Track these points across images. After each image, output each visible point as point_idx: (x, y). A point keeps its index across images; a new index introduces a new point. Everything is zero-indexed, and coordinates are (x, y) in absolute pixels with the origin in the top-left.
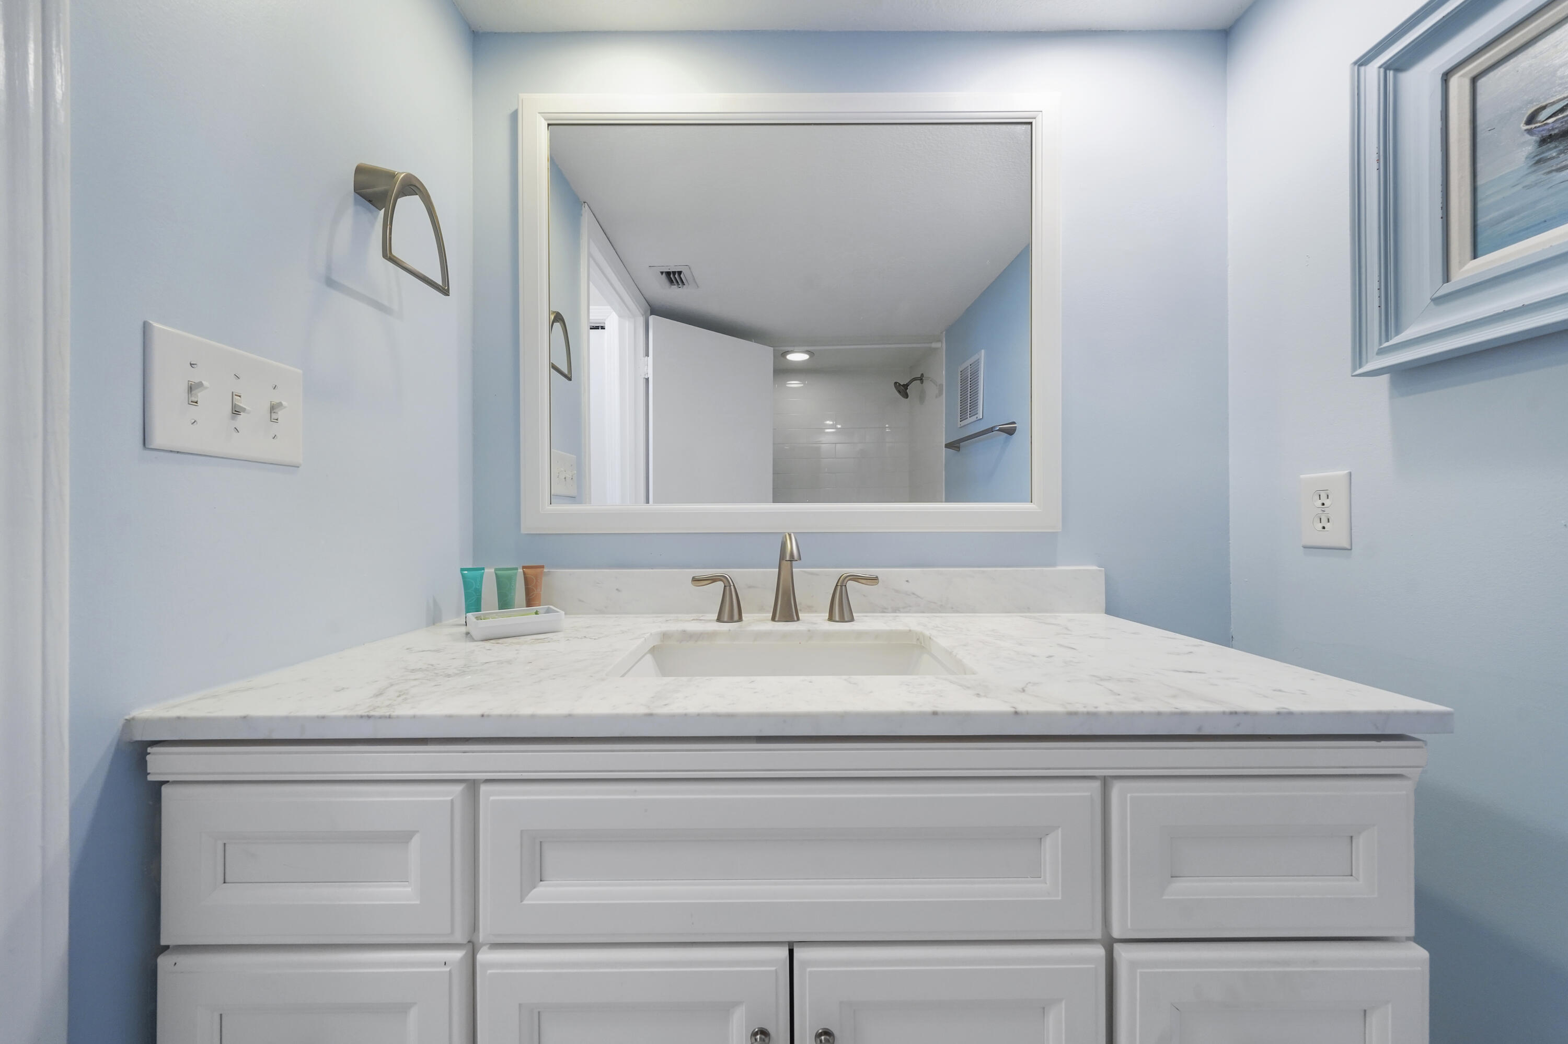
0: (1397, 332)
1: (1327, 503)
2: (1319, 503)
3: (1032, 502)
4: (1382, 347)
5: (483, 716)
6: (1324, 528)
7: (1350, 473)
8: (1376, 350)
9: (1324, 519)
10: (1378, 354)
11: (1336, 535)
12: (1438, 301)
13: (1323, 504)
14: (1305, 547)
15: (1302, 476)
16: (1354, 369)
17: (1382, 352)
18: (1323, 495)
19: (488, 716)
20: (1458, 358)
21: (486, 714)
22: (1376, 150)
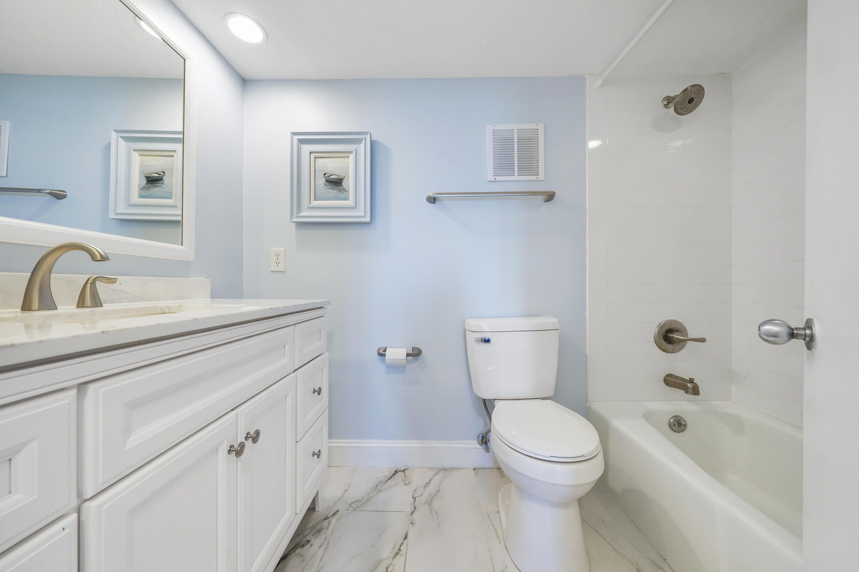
0: (300, 213)
1: (279, 257)
2: (276, 257)
3: (182, 245)
4: (298, 215)
5: (103, 332)
6: (278, 265)
7: (285, 249)
8: (296, 216)
9: (278, 263)
10: (296, 217)
11: (281, 268)
12: (309, 208)
13: (278, 258)
14: (271, 272)
15: (271, 249)
16: (291, 220)
17: (297, 217)
18: (278, 256)
19: (108, 332)
20: (319, 223)
21: (105, 330)
22: (296, 160)
